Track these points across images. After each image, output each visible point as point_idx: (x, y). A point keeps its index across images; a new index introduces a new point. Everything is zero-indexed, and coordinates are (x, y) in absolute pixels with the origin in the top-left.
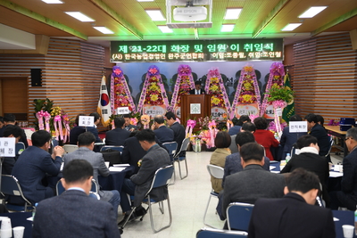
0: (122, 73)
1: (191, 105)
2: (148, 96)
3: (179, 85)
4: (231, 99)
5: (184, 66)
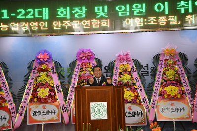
1: (92, 104)
2: (35, 91)
3: (78, 74)
4: (149, 92)
5: (85, 51)
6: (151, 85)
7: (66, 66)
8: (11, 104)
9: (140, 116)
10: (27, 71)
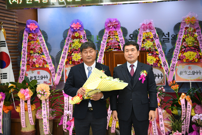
0: (38, 28)
2: (70, 55)
3: (106, 41)
4: (169, 57)
5: (112, 20)
6: (172, 51)
7: (95, 34)
8: (51, 66)
9: (160, 77)
10: (63, 39)
